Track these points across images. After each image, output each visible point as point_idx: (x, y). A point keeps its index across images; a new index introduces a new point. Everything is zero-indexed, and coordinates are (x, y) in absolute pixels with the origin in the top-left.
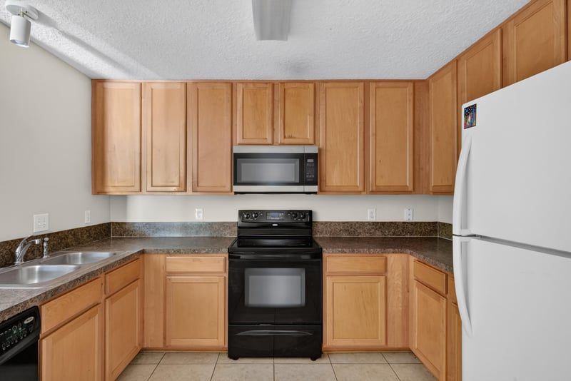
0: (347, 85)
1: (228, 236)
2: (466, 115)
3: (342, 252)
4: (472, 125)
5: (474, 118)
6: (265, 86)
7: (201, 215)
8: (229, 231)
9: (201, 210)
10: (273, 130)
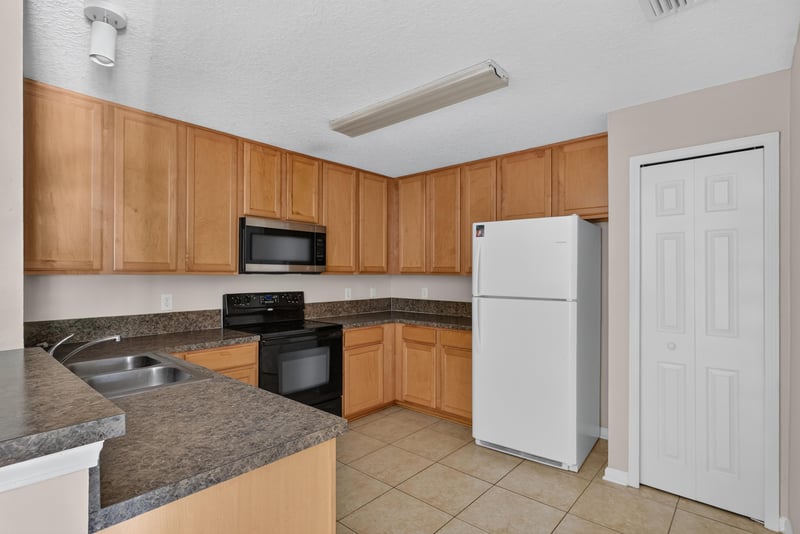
0: (343, 169)
1: (209, 328)
2: (478, 229)
3: (356, 327)
4: (481, 236)
5: (483, 232)
6: (274, 153)
7: (170, 301)
8: (211, 322)
9: (170, 296)
10: (281, 203)
